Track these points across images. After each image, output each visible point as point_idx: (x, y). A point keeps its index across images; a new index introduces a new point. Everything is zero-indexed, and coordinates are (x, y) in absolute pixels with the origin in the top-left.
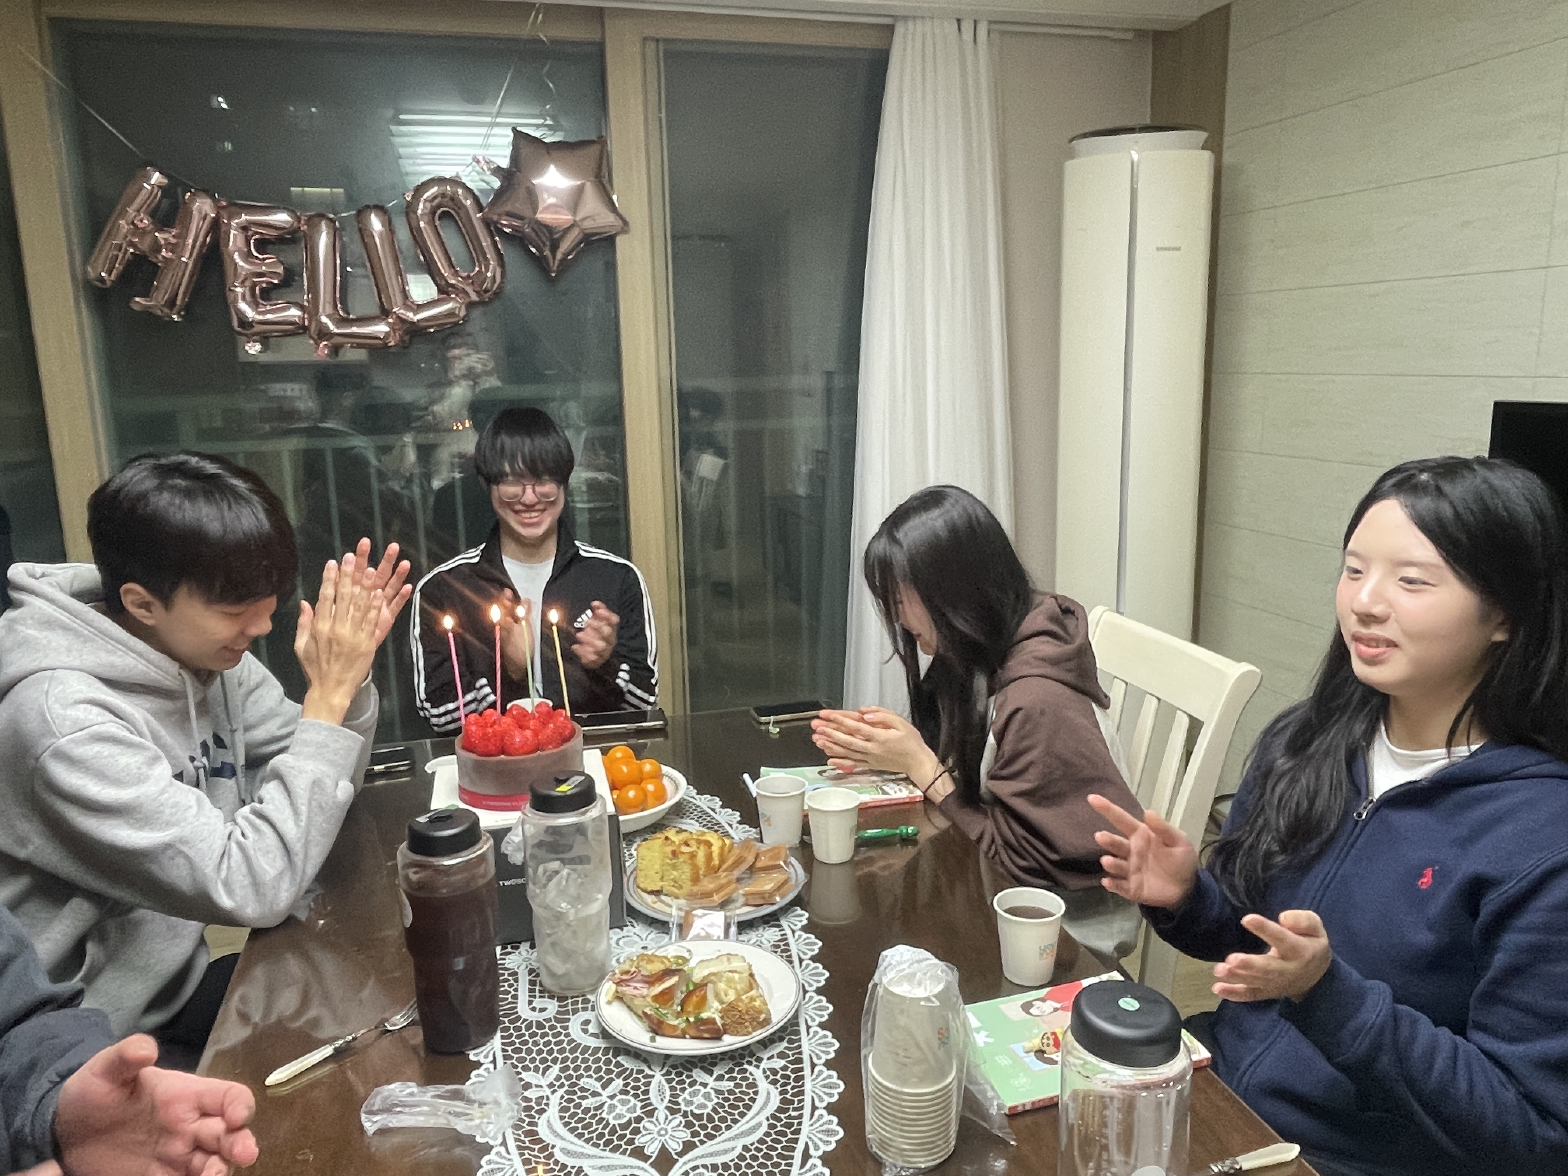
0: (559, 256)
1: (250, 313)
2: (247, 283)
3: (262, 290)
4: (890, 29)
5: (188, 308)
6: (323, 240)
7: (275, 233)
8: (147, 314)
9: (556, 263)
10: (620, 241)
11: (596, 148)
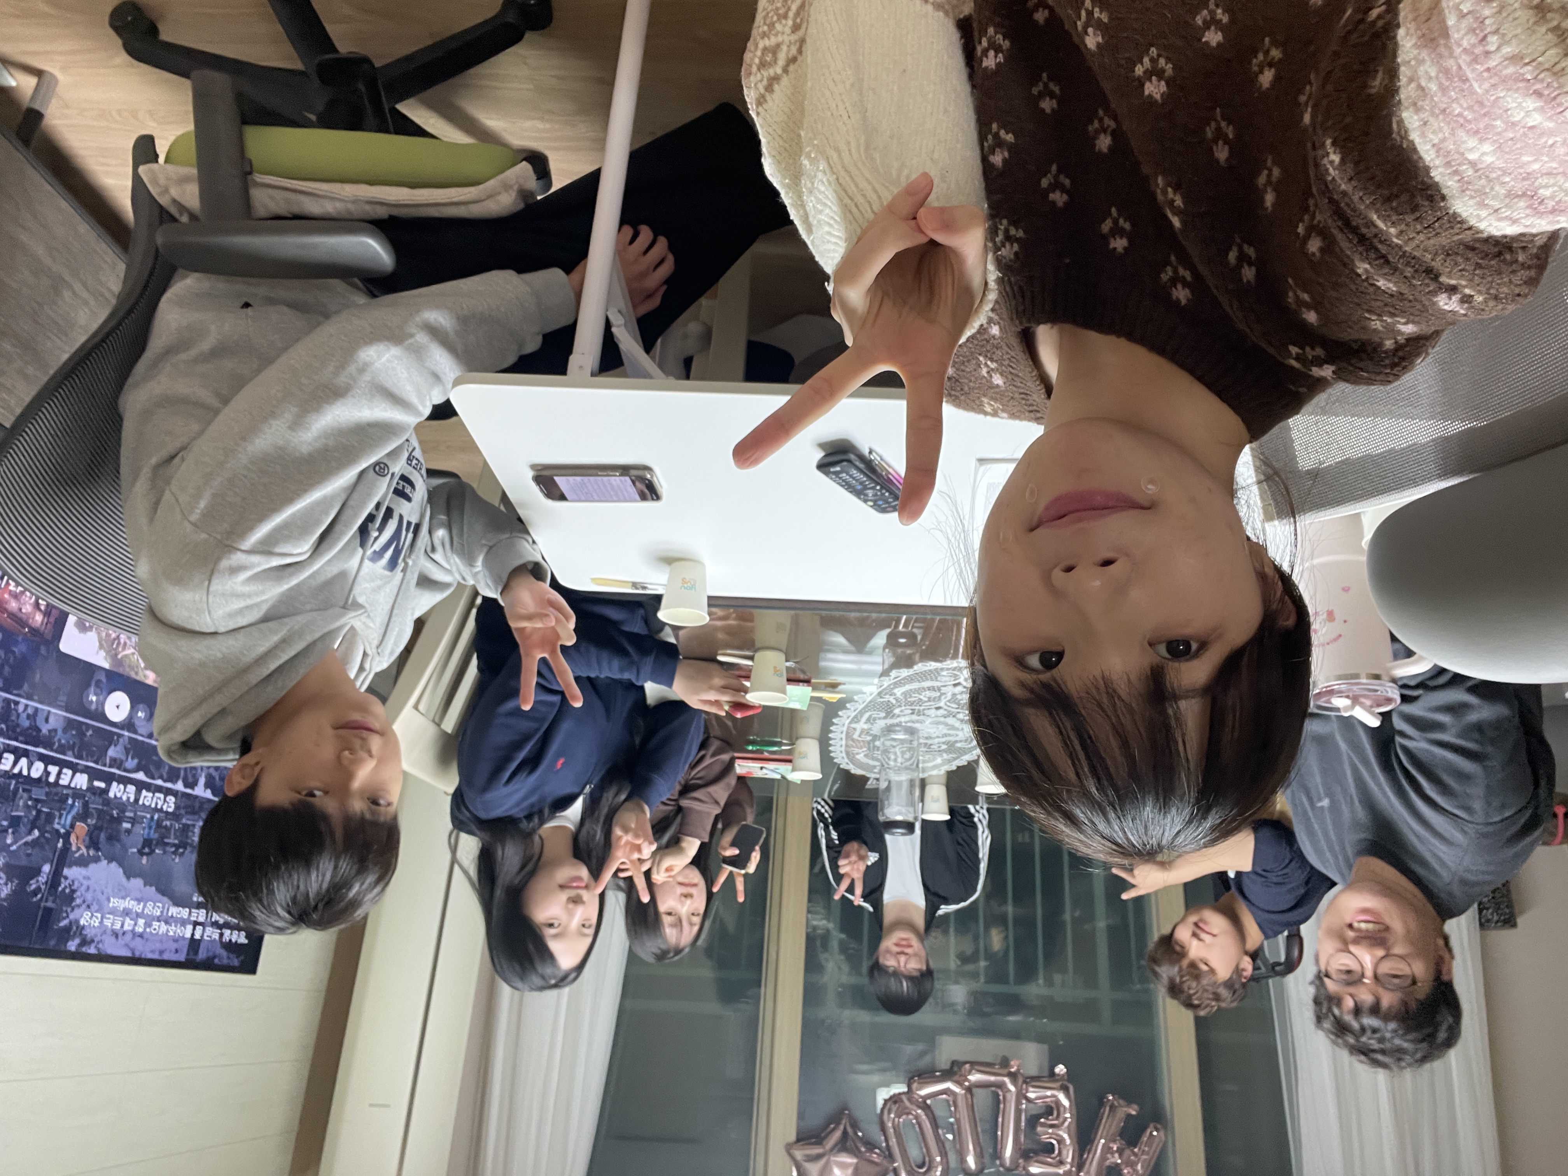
1: (1062, 1097)
2: (1061, 1120)
3: (1052, 1114)
5: (1101, 1103)
6: (1008, 1152)
7: (1041, 1158)
8: (1129, 1101)
9: (843, 1123)
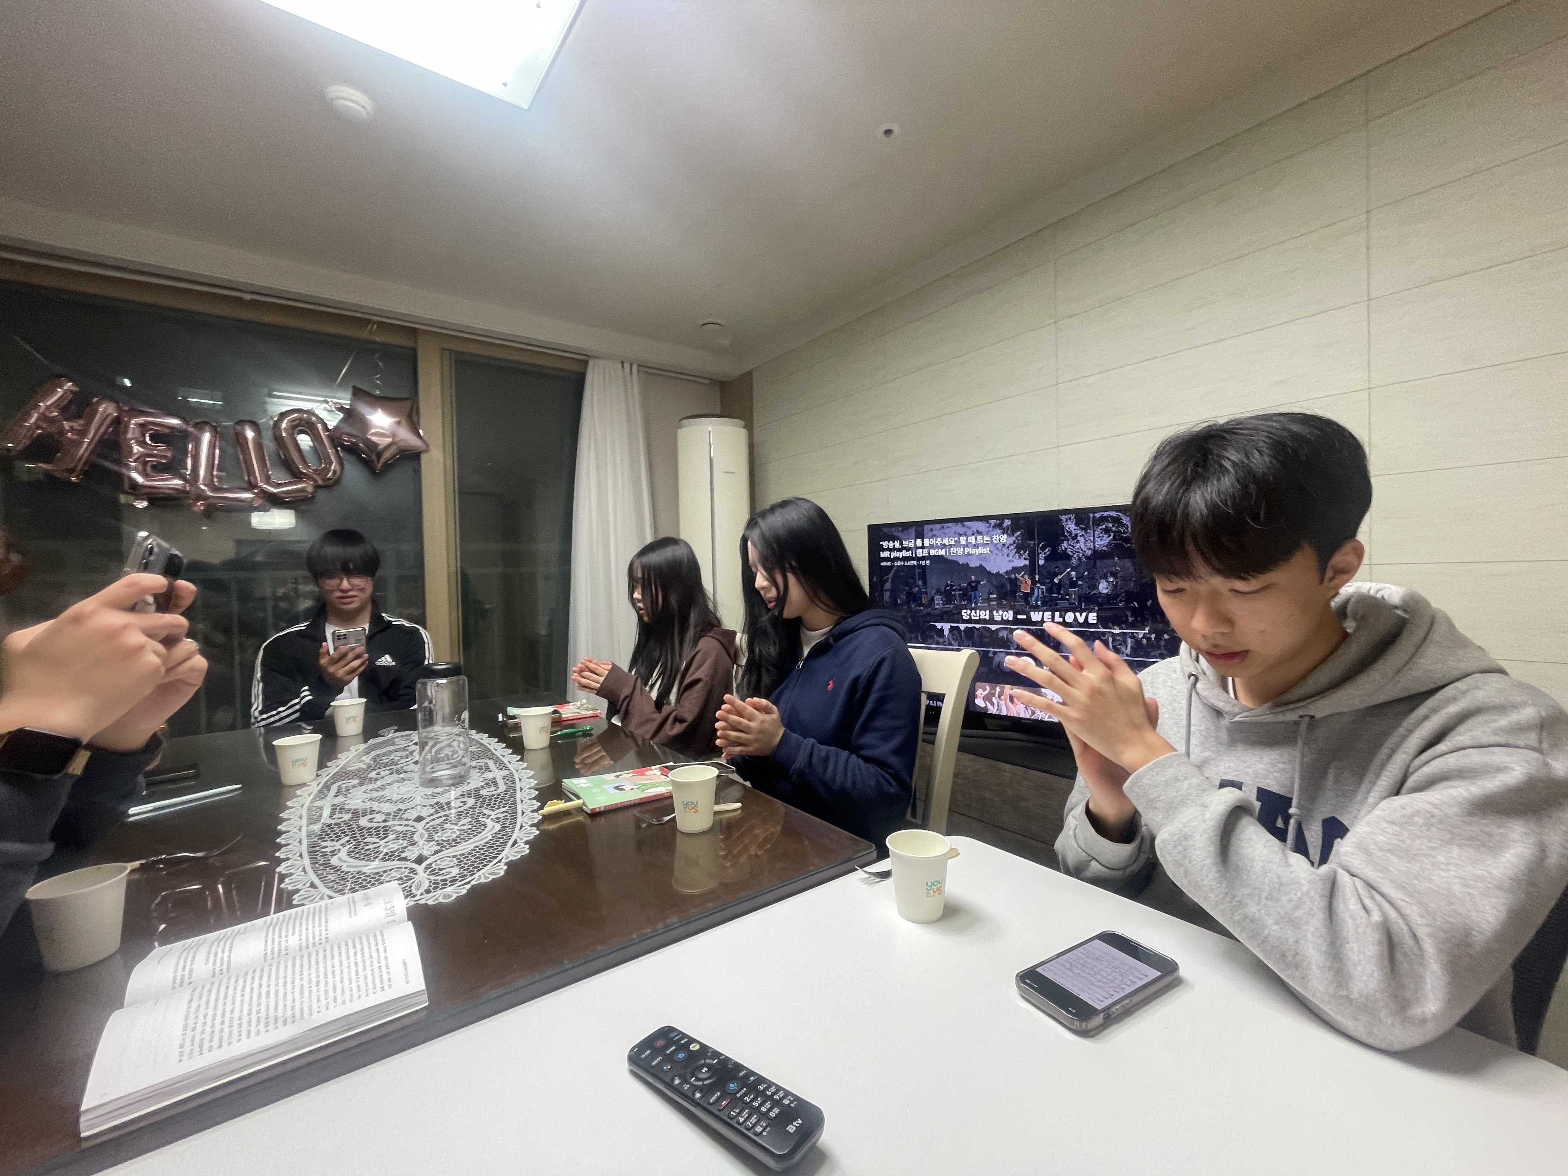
0: (382, 460)
1: (140, 479)
2: (141, 461)
3: (153, 466)
4: (585, 363)
6: (207, 438)
7: (167, 430)
9: (380, 465)
10: (424, 457)
11: (408, 404)
